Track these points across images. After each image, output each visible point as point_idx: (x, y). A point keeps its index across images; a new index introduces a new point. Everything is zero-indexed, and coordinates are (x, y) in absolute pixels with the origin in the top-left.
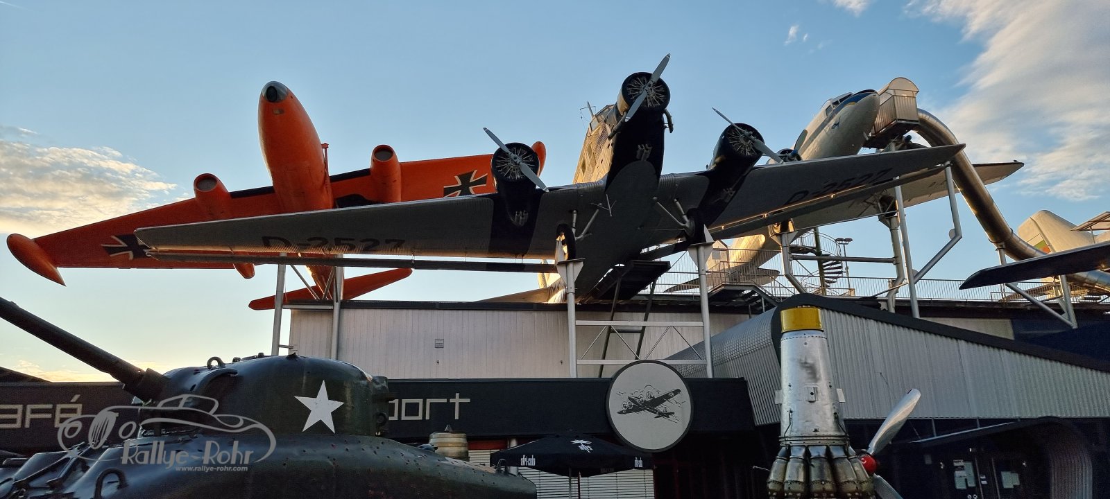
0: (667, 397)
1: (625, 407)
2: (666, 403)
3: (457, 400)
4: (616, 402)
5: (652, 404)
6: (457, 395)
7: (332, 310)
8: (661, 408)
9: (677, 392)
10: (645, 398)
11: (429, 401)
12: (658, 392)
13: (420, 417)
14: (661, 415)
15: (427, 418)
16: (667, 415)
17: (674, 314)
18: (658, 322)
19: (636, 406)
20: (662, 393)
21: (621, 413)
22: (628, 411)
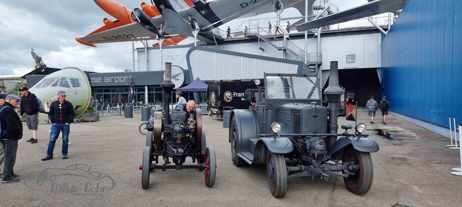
0: (178, 75)
2: (178, 77)
5: (174, 77)
6: (130, 76)
8: (176, 78)
9: (181, 73)
11: (125, 77)
13: (124, 81)
14: (176, 80)
15: (125, 81)
16: (178, 80)
20: (177, 74)
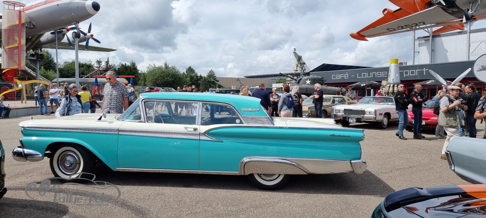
3: (424, 70)
6: (424, 68)
21: (478, 71)
22: (481, 70)
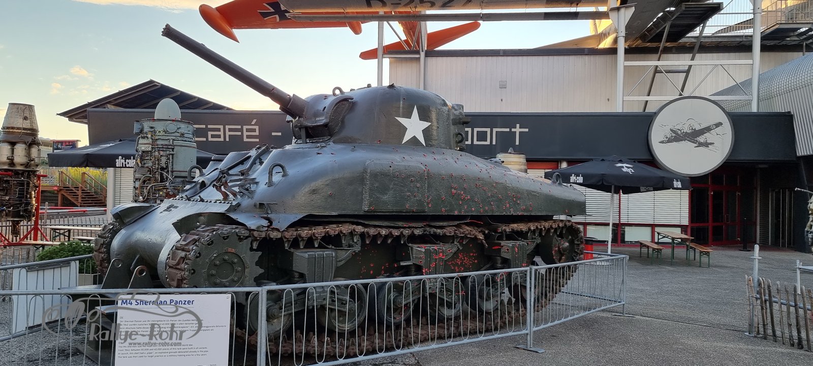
1: (667, 138)
4: (657, 135)
5: (693, 136)
7: (419, 58)
10: (687, 129)
12: (699, 124)
17: (721, 54)
18: (704, 61)
19: (677, 137)
21: (662, 142)
22: (670, 141)
